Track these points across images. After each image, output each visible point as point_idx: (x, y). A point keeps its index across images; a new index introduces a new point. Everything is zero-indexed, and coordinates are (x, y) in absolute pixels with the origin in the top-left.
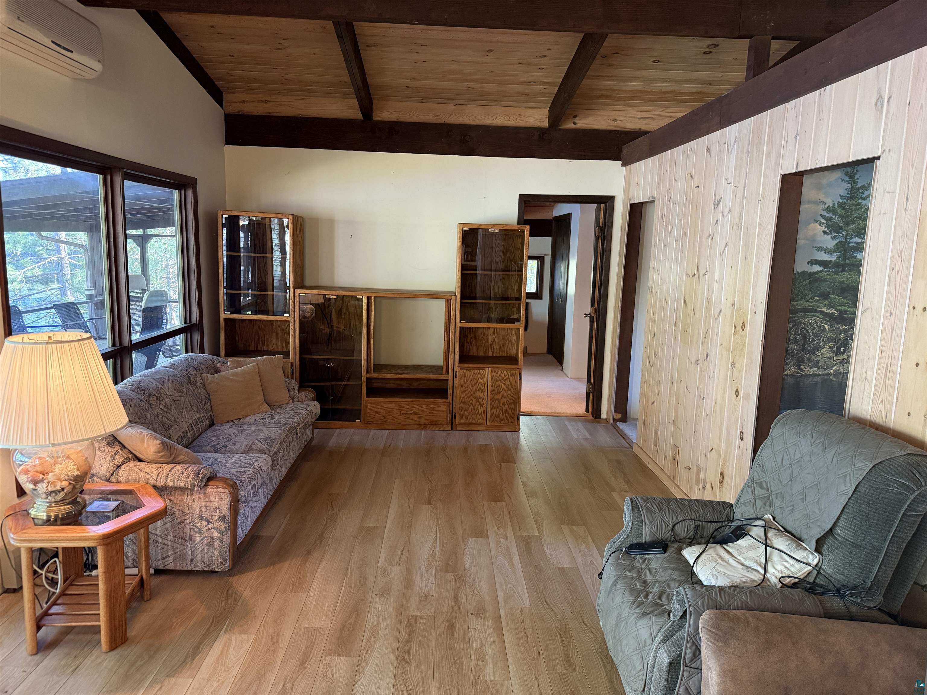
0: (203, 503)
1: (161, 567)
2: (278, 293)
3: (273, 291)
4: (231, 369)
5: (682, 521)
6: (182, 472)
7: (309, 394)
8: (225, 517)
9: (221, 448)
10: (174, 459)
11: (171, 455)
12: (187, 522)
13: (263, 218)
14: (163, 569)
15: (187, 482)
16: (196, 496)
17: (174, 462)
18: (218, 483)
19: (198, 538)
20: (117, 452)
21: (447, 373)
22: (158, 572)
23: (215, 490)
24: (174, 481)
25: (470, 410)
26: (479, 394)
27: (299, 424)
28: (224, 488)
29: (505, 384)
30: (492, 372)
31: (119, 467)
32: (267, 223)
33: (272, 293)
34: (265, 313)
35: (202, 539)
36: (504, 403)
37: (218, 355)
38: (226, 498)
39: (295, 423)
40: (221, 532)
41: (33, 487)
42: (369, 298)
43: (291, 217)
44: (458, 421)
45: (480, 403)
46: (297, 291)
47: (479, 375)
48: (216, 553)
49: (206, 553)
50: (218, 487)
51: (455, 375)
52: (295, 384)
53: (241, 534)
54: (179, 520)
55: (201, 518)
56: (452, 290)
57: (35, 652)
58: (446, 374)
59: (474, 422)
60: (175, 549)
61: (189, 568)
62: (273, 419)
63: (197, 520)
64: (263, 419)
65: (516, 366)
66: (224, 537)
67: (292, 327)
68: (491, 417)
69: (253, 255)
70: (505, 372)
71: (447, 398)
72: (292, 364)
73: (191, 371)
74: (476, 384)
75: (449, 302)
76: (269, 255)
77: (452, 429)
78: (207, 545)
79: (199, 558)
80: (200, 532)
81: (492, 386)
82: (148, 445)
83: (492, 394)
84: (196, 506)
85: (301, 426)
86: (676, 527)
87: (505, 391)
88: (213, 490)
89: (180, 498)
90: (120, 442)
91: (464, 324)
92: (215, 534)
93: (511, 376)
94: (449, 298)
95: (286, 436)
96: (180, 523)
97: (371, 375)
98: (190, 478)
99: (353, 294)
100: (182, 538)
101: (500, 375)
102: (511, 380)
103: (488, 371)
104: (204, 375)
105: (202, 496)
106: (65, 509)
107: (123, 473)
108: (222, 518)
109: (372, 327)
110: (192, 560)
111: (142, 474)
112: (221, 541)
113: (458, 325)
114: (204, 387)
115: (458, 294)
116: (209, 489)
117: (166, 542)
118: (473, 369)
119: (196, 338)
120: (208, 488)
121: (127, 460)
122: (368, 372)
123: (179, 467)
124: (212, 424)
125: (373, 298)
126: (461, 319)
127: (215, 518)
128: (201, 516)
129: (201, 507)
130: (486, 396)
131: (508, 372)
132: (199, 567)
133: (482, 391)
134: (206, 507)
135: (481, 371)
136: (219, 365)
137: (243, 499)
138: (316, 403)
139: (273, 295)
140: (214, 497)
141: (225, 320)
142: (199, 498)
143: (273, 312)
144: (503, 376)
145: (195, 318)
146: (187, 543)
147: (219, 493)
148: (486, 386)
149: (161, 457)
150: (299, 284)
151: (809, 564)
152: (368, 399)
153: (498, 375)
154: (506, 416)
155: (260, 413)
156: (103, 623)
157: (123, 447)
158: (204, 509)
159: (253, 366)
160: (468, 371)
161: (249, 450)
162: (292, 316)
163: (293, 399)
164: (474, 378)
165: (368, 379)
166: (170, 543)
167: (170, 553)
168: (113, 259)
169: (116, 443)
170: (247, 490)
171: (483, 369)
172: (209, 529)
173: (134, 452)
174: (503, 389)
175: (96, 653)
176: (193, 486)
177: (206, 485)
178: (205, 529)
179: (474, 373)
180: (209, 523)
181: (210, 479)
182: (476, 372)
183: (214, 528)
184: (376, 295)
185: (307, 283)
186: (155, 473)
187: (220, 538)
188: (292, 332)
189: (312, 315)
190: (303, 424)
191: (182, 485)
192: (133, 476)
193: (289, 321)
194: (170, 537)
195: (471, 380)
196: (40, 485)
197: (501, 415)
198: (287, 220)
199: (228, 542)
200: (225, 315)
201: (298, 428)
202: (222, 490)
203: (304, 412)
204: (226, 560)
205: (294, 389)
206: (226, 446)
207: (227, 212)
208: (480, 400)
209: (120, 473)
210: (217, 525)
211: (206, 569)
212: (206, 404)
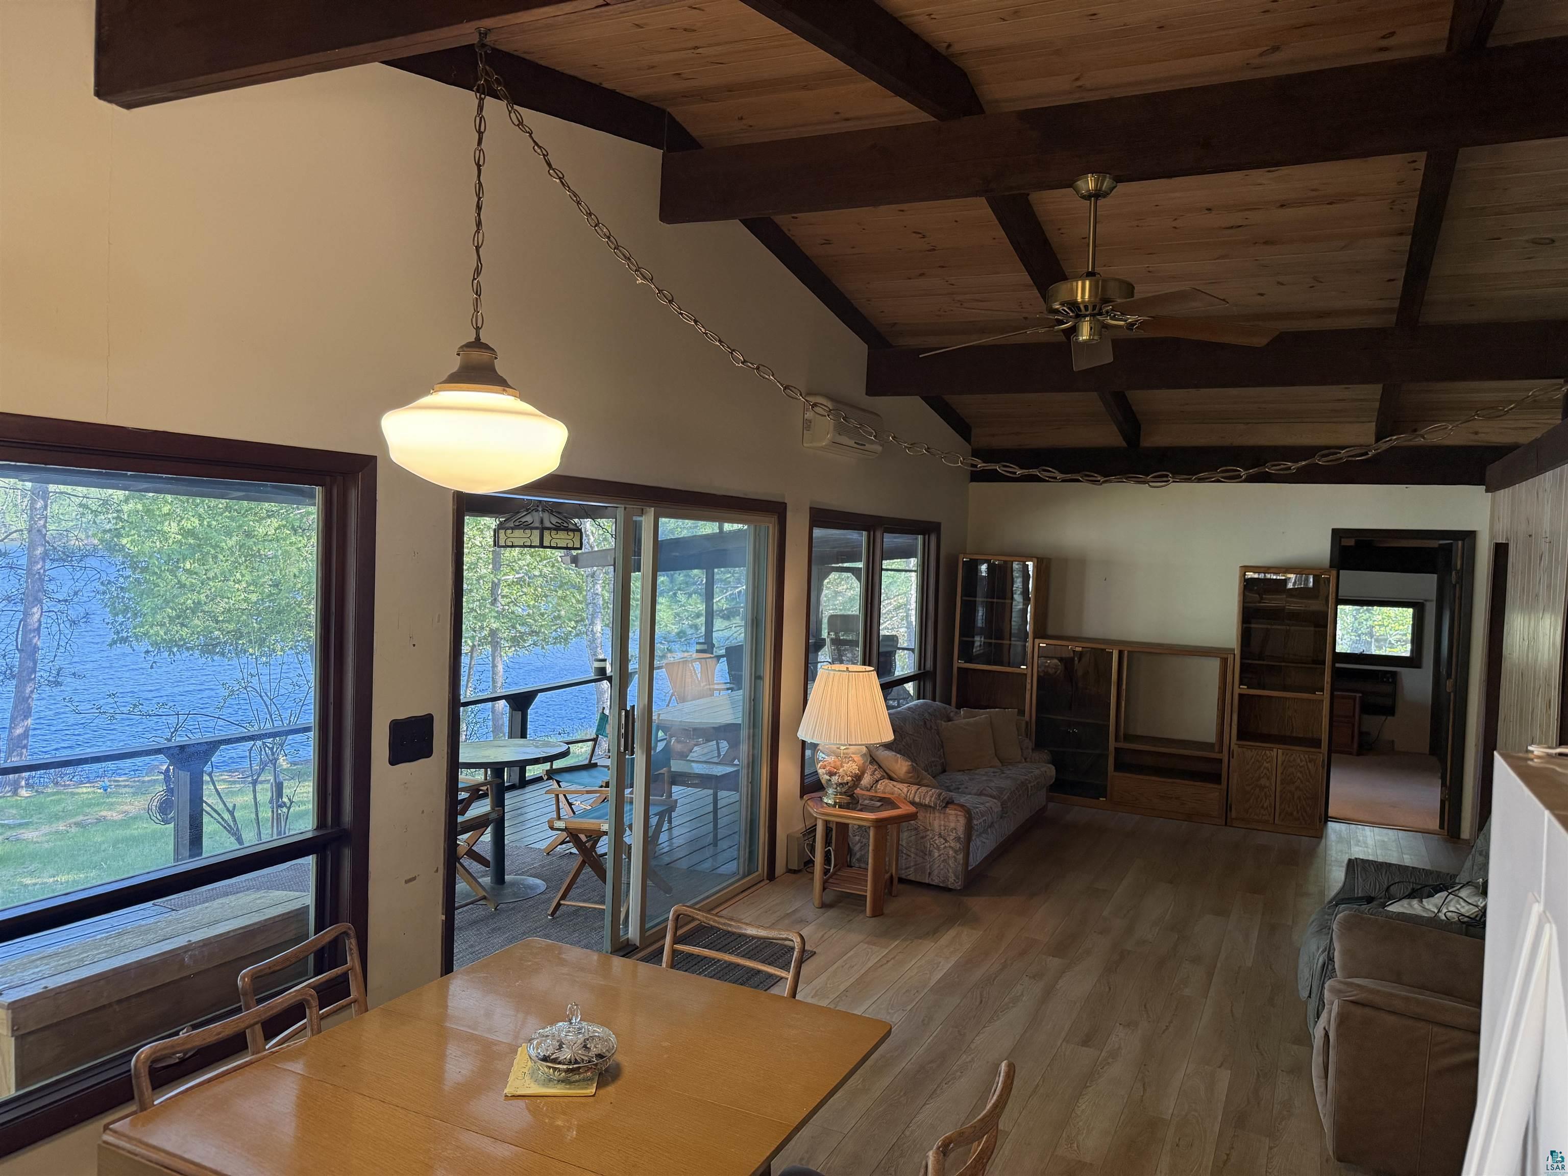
0: (942, 823)
1: (903, 876)
2: (1016, 643)
3: (1010, 640)
4: (964, 718)
5: (1398, 882)
6: (927, 792)
7: (1045, 755)
8: (960, 838)
9: (955, 789)
10: (919, 782)
11: (918, 777)
12: (928, 837)
13: (1005, 562)
14: (905, 878)
15: (930, 800)
16: (937, 815)
17: (919, 784)
18: (956, 807)
19: (936, 854)
20: (876, 770)
21: (1221, 752)
22: (901, 880)
23: (953, 812)
24: (920, 798)
25: (1251, 801)
26: (1263, 782)
27: (1030, 782)
28: (960, 811)
29: (1301, 772)
30: (1283, 754)
31: (877, 781)
32: (1009, 566)
33: (1008, 642)
34: (1001, 664)
35: (940, 856)
36: (1299, 798)
37: (950, 704)
38: (962, 820)
39: (1027, 779)
40: (956, 852)
41: (828, 778)
42: (1121, 653)
43: (1035, 560)
44: (1234, 814)
45: (1265, 793)
46: (1037, 641)
47: (1265, 757)
48: (950, 871)
49: (942, 869)
50: (955, 810)
51: (1231, 754)
52: (1029, 744)
53: (974, 862)
54: (921, 835)
55: (940, 836)
56: (1231, 646)
57: (820, 906)
58: (1219, 753)
59: (1256, 817)
60: (916, 861)
61: (927, 881)
62: (1003, 773)
63: (936, 838)
64: (994, 772)
65: (1318, 750)
66: (958, 857)
67: (1029, 681)
68: (1280, 815)
69: (990, 600)
70: (1302, 756)
71: (1220, 784)
72: (1027, 723)
73: (927, 716)
74: (1259, 767)
75: (1224, 661)
76: (1008, 601)
77: (1226, 824)
78: (943, 861)
79: (936, 872)
80: (938, 849)
81: (1282, 773)
82: (901, 765)
83: (1282, 784)
84: (936, 823)
85: (1032, 784)
86: (1392, 888)
87: (1301, 782)
88: (950, 811)
89: (923, 815)
90: (877, 762)
91: (1244, 689)
92: (951, 852)
93: (1310, 762)
94: (1225, 656)
95: (1017, 789)
96: (923, 838)
97: (1121, 745)
98: (933, 799)
99: (1103, 647)
100: (922, 852)
101: (1294, 760)
102: (1310, 767)
103: (1277, 754)
104: (939, 721)
105: (942, 816)
106: (846, 799)
107: (880, 786)
108: (957, 839)
109: (1124, 687)
110: (930, 874)
111: (896, 789)
112: (956, 860)
113: (1237, 691)
114: (938, 734)
115: (1237, 652)
116: (948, 811)
117: (909, 853)
118: (1255, 749)
119: (929, 687)
120: (948, 809)
121: (882, 778)
122: (1117, 739)
123: (923, 789)
124: (944, 771)
125: (1126, 652)
126: (1241, 683)
127: (952, 838)
128: (940, 834)
129: (940, 826)
130: (1274, 785)
131: (1306, 756)
132: (936, 881)
133: (1268, 779)
134: (945, 826)
135: (1267, 752)
136: (952, 714)
137: (976, 827)
138: (1050, 766)
139: (1010, 644)
140: (952, 818)
141: (958, 668)
142: (939, 817)
143: (1009, 663)
144: (1299, 760)
145: (929, 665)
146: (927, 857)
147: (957, 815)
148: (1274, 772)
149: (911, 777)
150: (1041, 633)
151: (1477, 906)
152: (1117, 774)
153: (1292, 759)
154: (1302, 815)
155: (991, 767)
156: (869, 894)
157: (880, 767)
158: (942, 828)
159: (986, 717)
160: (1250, 751)
161: (980, 794)
162: (1030, 669)
163: (1025, 759)
164: (1258, 761)
165: (1117, 750)
166: (913, 855)
167: (912, 864)
168: (869, 605)
169: (875, 763)
170: (980, 821)
171: (1271, 749)
172: (945, 847)
173: (888, 771)
174: (1298, 778)
175: (861, 916)
176: (935, 804)
177: (945, 807)
178: (942, 846)
179: (1257, 754)
180: (946, 841)
181: (949, 803)
182: (1259, 753)
183: (950, 847)
184: (1130, 649)
185: (1050, 631)
186: (905, 790)
187: (954, 857)
188: (1028, 687)
189: (1056, 672)
190: (1035, 783)
191: (927, 803)
192: (888, 789)
193: (1026, 675)
194: (913, 850)
195: (1253, 763)
196: (833, 777)
197: (1295, 813)
198: (1031, 563)
199: (961, 862)
200: (958, 663)
201: (1029, 785)
202: (959, 813)
203: (1037, 772)
204: (958, 879)
205: (1027, 748)
206: (959, 789)
207: (968, 556)
208: (1266, 790)
209: (878, 786)
210: (953, 844)
211: (941, 885)
212: (939, 750)
